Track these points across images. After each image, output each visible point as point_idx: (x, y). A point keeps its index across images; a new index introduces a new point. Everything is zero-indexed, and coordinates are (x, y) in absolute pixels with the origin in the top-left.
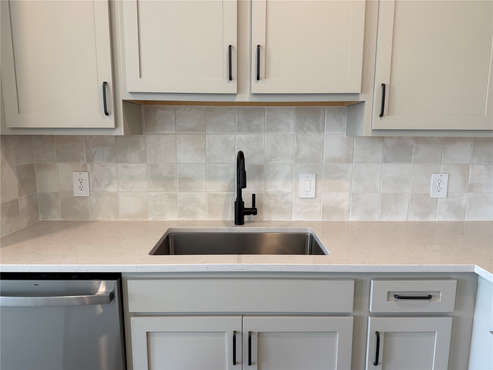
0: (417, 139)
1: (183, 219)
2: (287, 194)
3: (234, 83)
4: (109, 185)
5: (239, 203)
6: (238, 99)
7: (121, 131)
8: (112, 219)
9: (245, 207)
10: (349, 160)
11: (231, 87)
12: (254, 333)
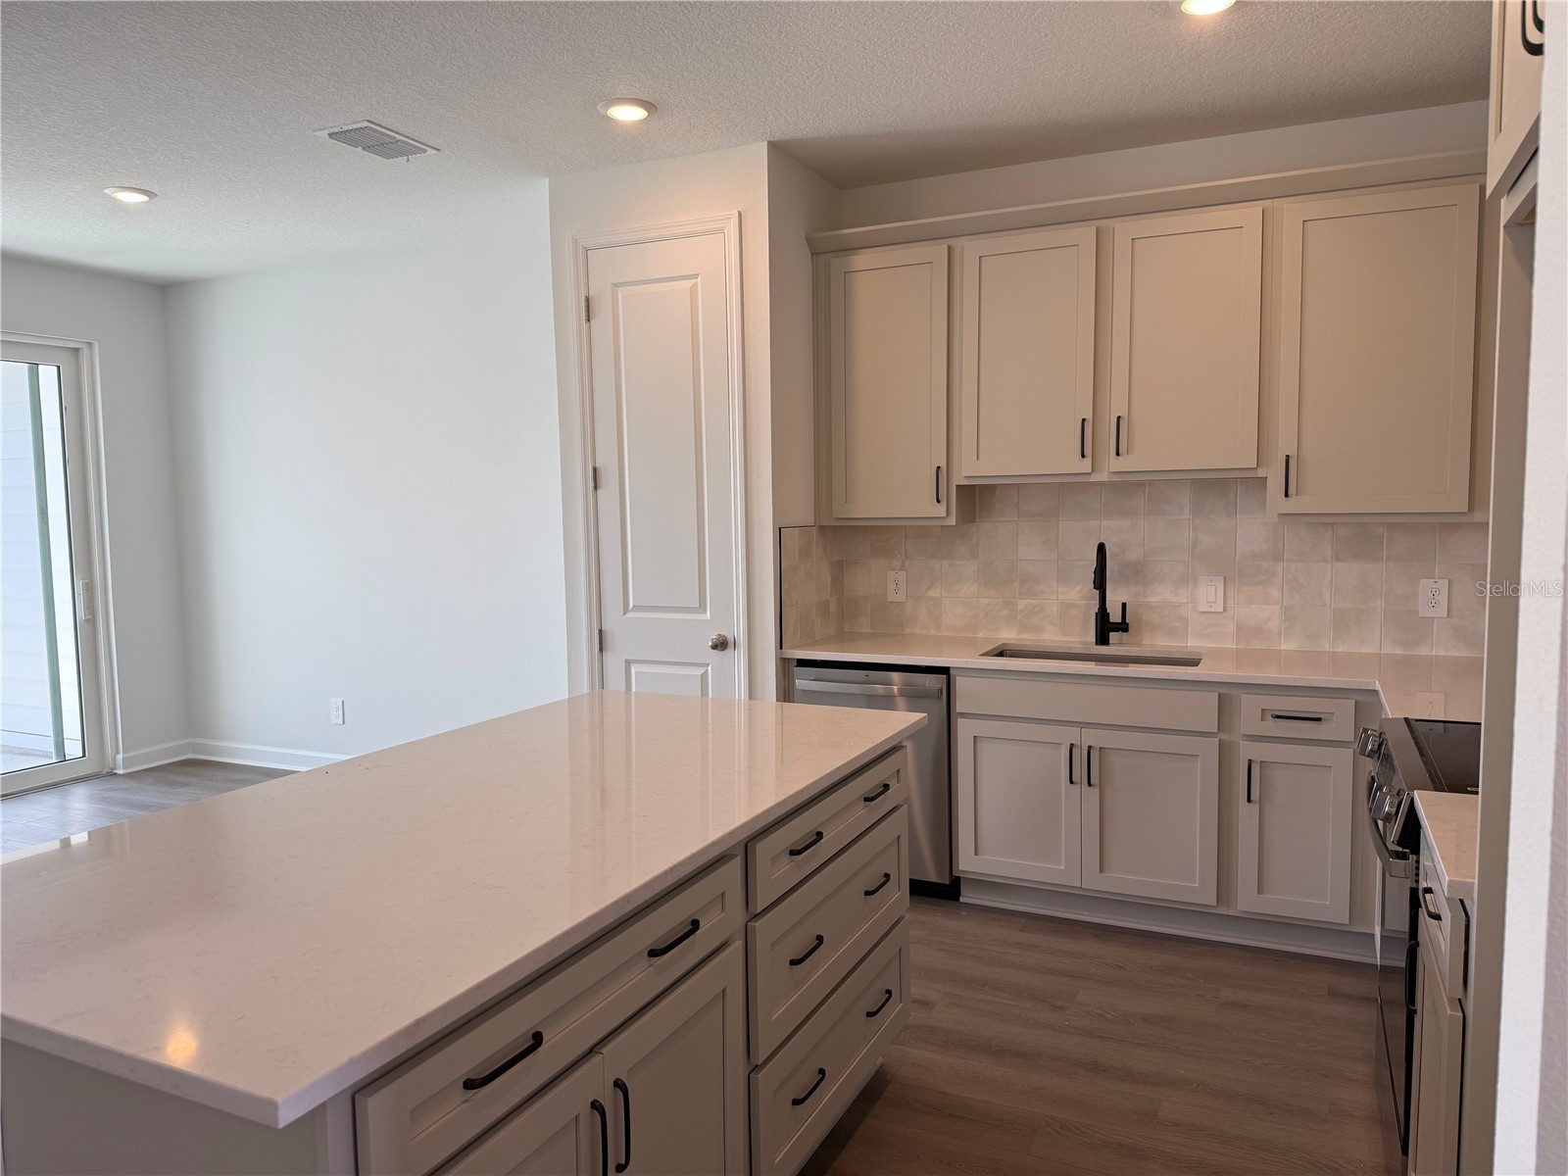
0: (1390, 526)
1: (1024, 636)
2: (1179, 606)
3: (1088, 461)
4: (929, 588)
5: (1102, 615)
6: (1094, 478)
7: (952, 521)
8: (932, 632)
9: (1111, 620)
10: (1278, 557)
11: (1086, 465)
12: (1095, 748)
